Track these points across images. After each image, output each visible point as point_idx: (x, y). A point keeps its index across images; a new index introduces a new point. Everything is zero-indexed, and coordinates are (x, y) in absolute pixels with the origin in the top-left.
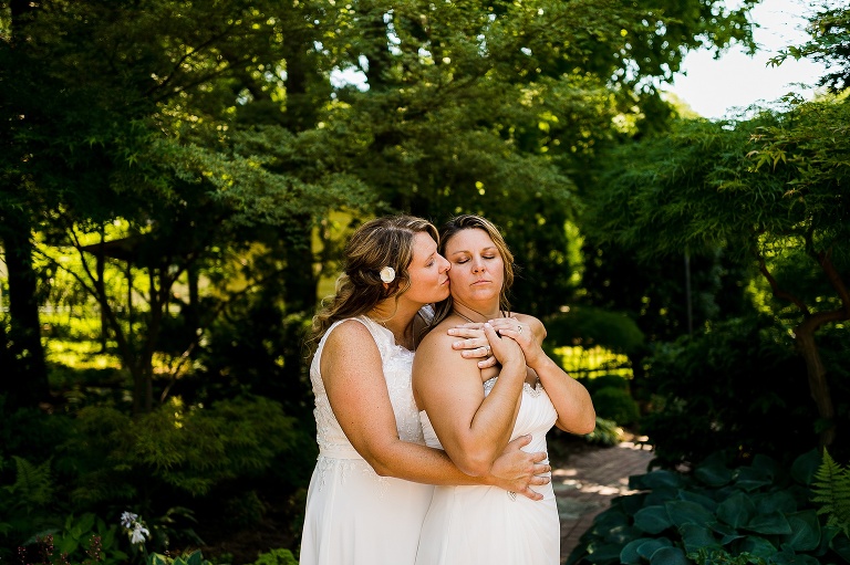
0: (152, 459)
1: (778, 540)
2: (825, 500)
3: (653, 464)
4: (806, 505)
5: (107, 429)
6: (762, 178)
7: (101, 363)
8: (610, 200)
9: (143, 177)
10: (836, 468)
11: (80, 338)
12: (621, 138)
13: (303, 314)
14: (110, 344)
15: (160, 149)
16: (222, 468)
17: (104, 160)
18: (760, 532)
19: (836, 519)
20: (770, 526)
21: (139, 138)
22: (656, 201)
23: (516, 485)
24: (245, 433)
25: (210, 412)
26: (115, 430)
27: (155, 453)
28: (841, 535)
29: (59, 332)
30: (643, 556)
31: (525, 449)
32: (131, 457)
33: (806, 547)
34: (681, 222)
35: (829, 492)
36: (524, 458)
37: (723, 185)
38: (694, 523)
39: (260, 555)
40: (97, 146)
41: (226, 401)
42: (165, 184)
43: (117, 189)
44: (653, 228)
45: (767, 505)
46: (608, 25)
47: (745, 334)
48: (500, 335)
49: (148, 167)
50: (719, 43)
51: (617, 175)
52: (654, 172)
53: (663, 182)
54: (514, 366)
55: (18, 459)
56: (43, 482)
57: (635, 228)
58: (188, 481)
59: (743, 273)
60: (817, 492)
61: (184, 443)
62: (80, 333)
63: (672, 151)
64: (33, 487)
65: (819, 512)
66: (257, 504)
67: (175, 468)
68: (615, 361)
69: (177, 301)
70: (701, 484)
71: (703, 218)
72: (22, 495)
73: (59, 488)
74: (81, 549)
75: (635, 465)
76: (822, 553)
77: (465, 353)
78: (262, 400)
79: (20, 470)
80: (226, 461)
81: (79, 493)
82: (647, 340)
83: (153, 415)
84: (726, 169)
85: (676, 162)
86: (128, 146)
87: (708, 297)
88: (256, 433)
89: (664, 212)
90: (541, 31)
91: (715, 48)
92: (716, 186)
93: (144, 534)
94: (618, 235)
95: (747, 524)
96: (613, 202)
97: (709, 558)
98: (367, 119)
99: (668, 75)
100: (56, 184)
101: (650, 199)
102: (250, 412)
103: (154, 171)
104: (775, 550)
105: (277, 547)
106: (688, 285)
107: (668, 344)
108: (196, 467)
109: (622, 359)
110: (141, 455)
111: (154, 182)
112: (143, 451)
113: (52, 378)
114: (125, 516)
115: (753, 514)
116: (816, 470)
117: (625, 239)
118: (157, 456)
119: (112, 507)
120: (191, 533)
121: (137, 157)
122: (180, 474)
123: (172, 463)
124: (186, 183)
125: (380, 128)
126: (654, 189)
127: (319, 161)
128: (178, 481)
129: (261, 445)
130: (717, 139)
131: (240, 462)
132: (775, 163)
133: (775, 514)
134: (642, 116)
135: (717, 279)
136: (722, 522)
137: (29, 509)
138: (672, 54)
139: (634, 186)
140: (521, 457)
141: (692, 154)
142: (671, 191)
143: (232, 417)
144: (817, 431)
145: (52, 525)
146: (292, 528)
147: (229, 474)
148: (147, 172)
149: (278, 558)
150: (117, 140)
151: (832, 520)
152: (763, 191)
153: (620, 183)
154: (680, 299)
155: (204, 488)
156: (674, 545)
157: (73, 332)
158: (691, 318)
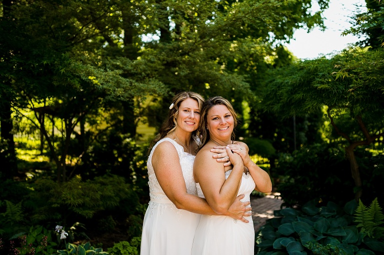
0: (69, 202)
1: (340, 238)
2: (360, 221)
3: (283, 205)
4: (352, 224)
5: (48, 189)
6: (336, 84)
7: (41, 159)
8: (269, 92)
9: (67, 79)
10: (365, 208)
11: (31, 149)
12: (268, 66)
13: (130, 139)
14: (45, 151)
15: (74, 66)
16: (99, 206)
17: (50, 71)
18: (333, 235)
19: (364, 229)
20: (337, 233)
21: (65, 62)
22: (290, 93)
23: (237, 216)
24: (109, 191)
25: (93, 181)
26: (52, 189)
27: (70, 199)
28: (367, 236)
29: (22, 146)
30: (283, 245)
31: (242, 200)
32: (60, 201)
33: (352, 241)
34: (300, 102)
35: (361, 218)
36: (242, 204)
37: (320, 87)
38: (304, 231)
39: (115, 244)
40: (47, 65)
41: (100, 177)
42: (77, 82)
43: (55, 84)
44: (288, 104)
45: (335, 224)
46: (269, 17)
47: (323, 151)
48: (233, 152)
49: (69, 74)
50: (309, 26)
51: (271, 82)
52: (289, 80)
53: (293, 85)
54: (239, 166)
55: (7, 201)
56: (18, 211)
57: (280, 104)
58: (84, 212)
59: (317, 124)
60: (356, 218)
61: (83, 195)
62: (31, 146)
63: (296, 72)
64: (13, 214)
65: (358, 226)
66: (112, 221)
67: (79, 206)
68: (263, 161)
69: (75, 133)
70: (305, 214)
71: (310, 101)
72: (9, 217)
73: (26, 214)
74: (36, 241)
75: (273, 205)
76: (359, 244)
77: (218, 160)
78: (116, 176)
79: (8, 206)
80: (101, 203)
81: (36, 217)
82: (277, 152)
83: (69, 183)
84: (321, 80)
85: (299, 76)
86: (61, 65)
87: (303, 134)
88: (114, 191)
89: (293, 98)
90: (241, 19)
91: (308, 28)
92: (317, 87)
93: (66, 235)
94: (272, 108)
95: (327, 231)
96: (270, 93)
97: (314, 246)
98: (164, 55)
99: (288, 40)
100: (29, 82)
101: (287, 92)
102: (111, 182)
103: (72, 76)
104: (340, 242)
105: (122, 241)
106: (295, 129)
107: (286, 154)
108: (88, 206)
109: (266, 160)
110: (64, 200)
111: (72, 81)
112: (65, 199)
113: (19, 166)
114: (57, 227)
115: (329, 227)
116: (356, 208)
117: (275, 109)
118: (71, 201)
119: (49, 222)
120: (84, 234)
121: (65, 70)
122: (81, 208)
123: (78, 204)
124: (86, 81)
125: (170, 59)
126: (289, 88)
127: (143, 73)
128: (80, 211)
129: (115, 196)
130: (317, 67)
131: (107, 203)
132: (343, 77)
133: (339, 227)
134: (277, 57)
135: (306, 127)
136: (316, 231)
137: (12, 223)
138: (289, 31)
139: (280, 86)
140: (240, 204)
141: (305, 73)
142: (296, 89)
143: (103, 184)
144: (355, 192)
145: (23, 231)
146: (128, 232)
147: (102, 208)
148: (69, 76)
149: (123, 245)
150: (56, 62)
151: (363, 230)
152: (336, 90)
153: (273, 85)
154: (291, 135)
155: (91, 215)
156: (296, 241)
157: (28, 146)
158: (295, 143)
